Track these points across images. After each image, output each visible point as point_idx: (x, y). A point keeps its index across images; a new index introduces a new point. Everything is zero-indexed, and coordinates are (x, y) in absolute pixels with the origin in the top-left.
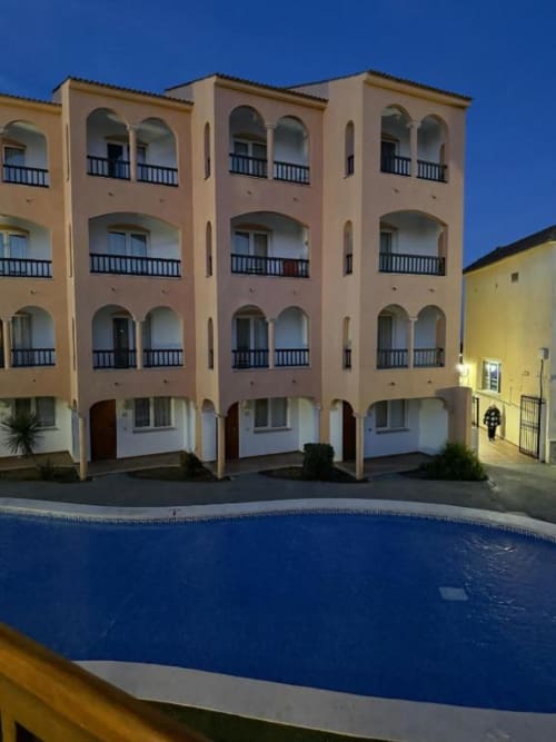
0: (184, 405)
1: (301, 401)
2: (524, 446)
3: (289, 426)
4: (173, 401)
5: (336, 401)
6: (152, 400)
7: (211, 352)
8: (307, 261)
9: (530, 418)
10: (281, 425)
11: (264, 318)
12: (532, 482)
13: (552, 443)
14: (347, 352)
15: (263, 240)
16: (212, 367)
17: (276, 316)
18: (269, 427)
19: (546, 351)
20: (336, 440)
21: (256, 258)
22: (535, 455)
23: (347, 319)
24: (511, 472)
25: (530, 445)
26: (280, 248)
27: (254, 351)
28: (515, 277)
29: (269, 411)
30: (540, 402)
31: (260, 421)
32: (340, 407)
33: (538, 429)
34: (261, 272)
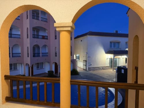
0: (20, 65)
1: (46, 63)
2: (84, 68)
3: (44, 68)
4: (18, 64)
5: (53, 63)
6: (13, 64)
7: (28, 54)
8: (47, 36)
9: (85, 64)
10: (42, 68)
11: (39, 47)
12: (86, 74)
13: (88, 68)
14: (56, 53)
15: (38, 32)
16: (28, 57)
17: (42, 46)
18: (40, 68)
19: (87, 53)
20: (53, 70)
21: (37, 35)
22: (86, 70)
23: (56, 47)
24: (83, 73)
25: (85, 68)
26: (41, 33)
27: (36, 53)
28: (81, 41)
29: (39, 65)
30: (86, 61)
31: (38, 67)
32: (54, 63)
33: (86, 65)
34: (38, 38)
